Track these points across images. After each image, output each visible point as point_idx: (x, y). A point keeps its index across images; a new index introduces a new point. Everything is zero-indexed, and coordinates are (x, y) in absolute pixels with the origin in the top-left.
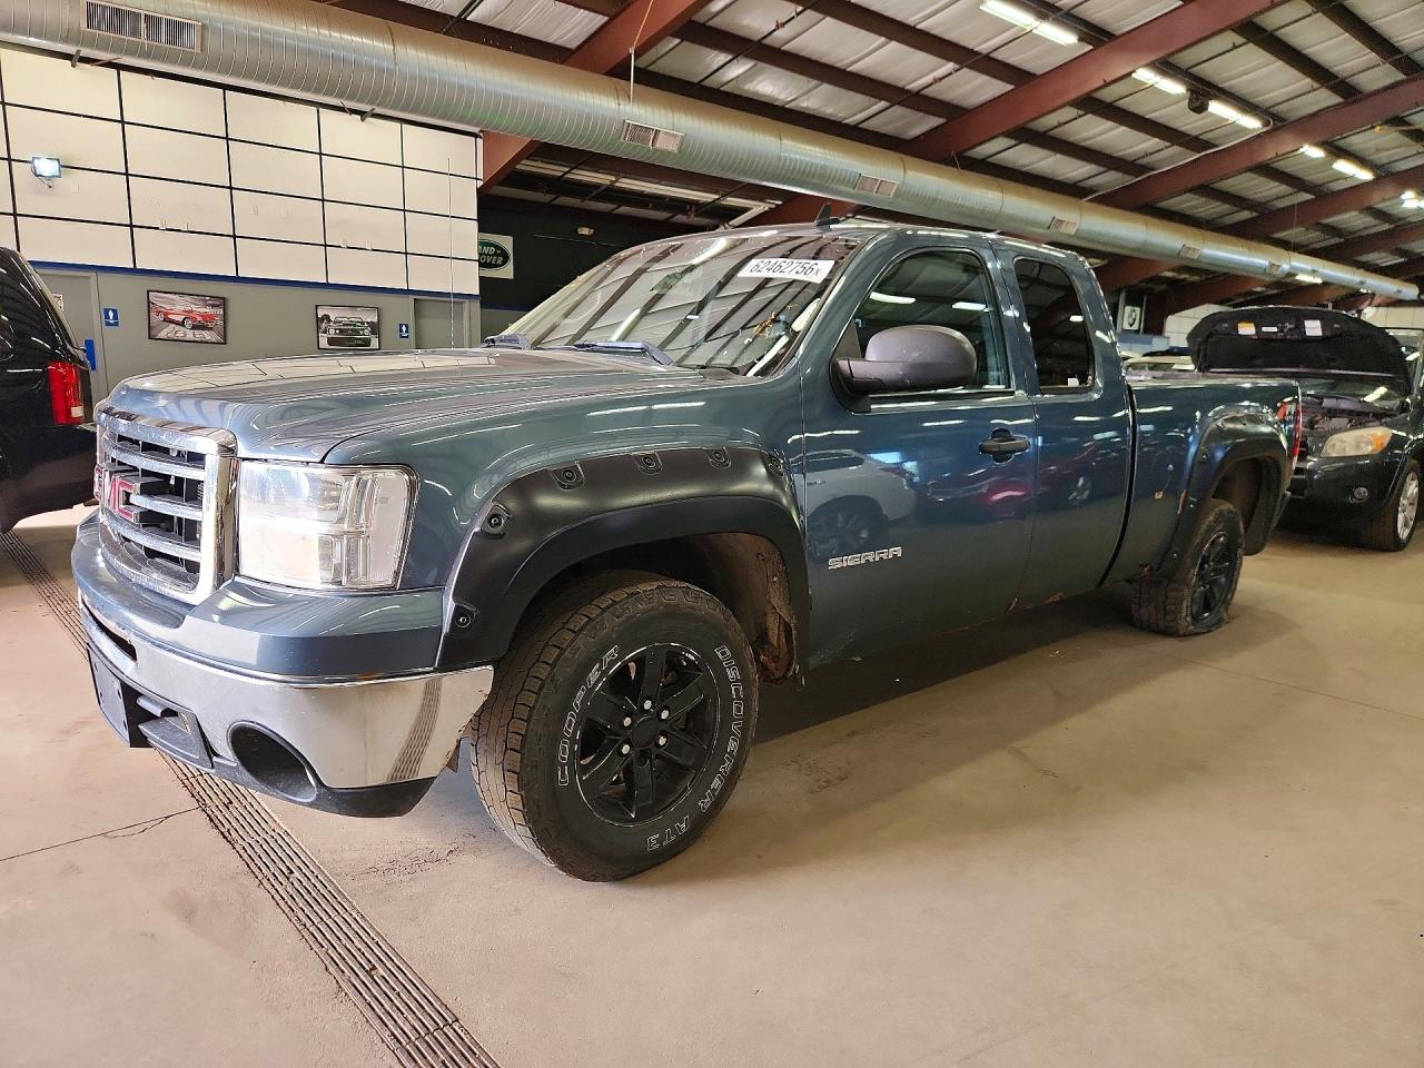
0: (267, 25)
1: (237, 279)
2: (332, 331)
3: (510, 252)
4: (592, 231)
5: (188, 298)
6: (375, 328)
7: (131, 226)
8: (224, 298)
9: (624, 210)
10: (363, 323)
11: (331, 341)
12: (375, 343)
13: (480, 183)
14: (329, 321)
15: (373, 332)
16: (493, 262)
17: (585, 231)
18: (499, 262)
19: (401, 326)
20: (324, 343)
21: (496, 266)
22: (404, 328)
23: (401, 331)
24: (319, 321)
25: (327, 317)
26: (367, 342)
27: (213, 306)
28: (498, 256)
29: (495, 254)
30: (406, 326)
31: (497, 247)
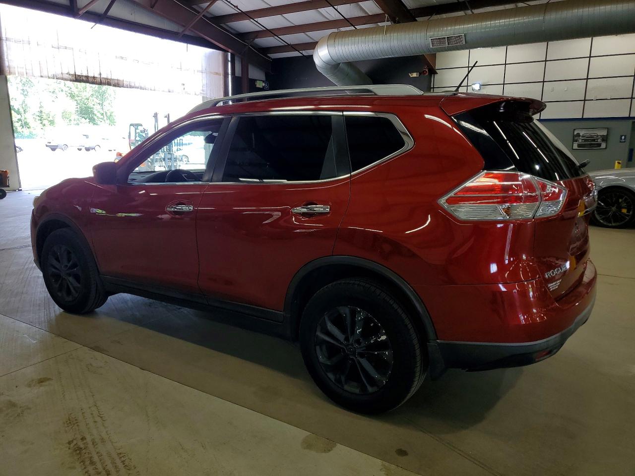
2: (580, 141)
6: (605, 139)
10: (598, 136)
11: (579, 146)
12: (603, 145)
14: (580, 136)
15: (603, 140)
19: (621, 136)
20: (575, 146)
22: (623, 137)
23: (621, 139)
24: (574, 136)
25: (578, 135)
26: (599, 145)
30: (625, 136)
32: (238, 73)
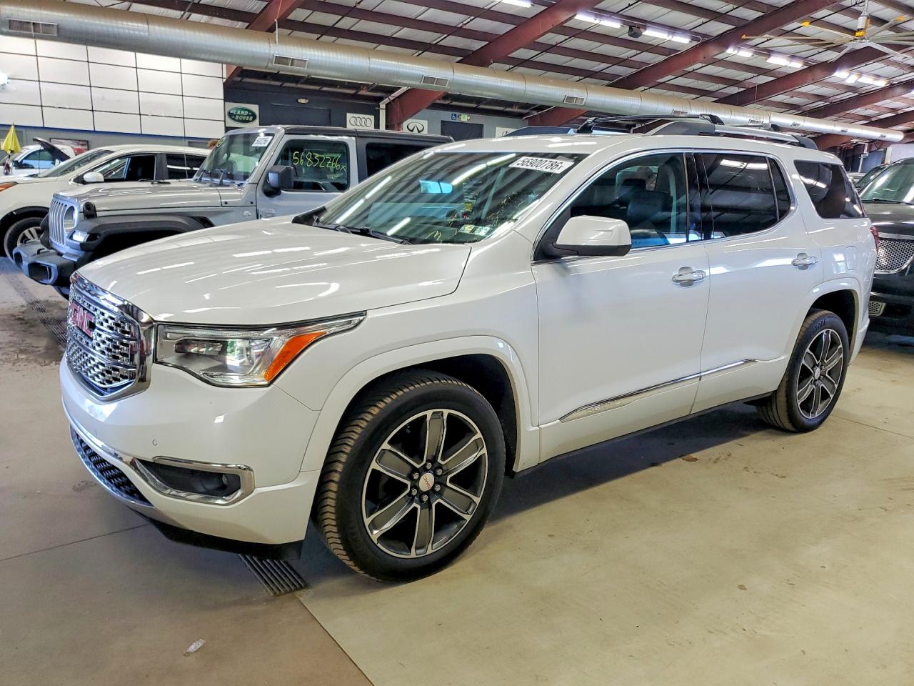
0: (86, 21)
1: (94, 132)
3: (257, 113)
4: (307, 101)
5: (69, 141)
7: (42, 106)
8: (87, 141)
9: (325, 89)
13: (224, 80)
16: (247, 119)
17: (303, 101)
18: (251, 118)
21: (249, 121)
27: (82, 145)
28: (250, 115)
29: (248, 115)
31: (249, 111)
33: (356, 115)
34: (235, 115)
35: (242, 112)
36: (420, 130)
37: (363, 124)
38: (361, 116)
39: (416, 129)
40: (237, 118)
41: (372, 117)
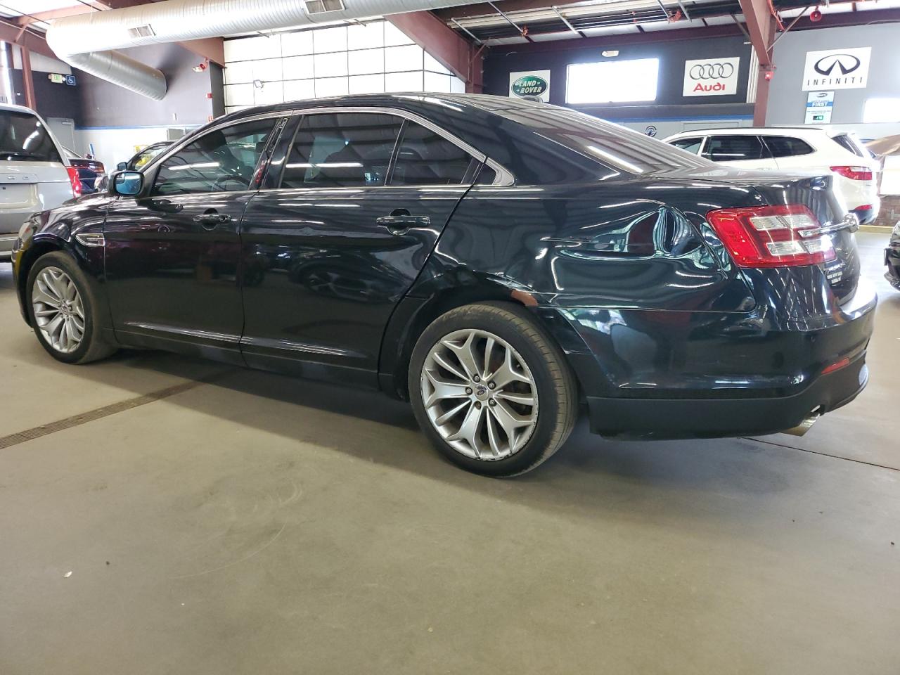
4: (617, 52)
16: (534, 91)
17: (611, 53)
18: (539, 91)
29: (536, 86)
31: (538, 80)
32: (18, 65)
33: (702, 62)
34: (520, 88)
35: (529, 83)
36: (847, 68)
37: (716, 75)
38: (712, 61)
39: (837, 68)
40: (522, 92)
41: (736, 61)
